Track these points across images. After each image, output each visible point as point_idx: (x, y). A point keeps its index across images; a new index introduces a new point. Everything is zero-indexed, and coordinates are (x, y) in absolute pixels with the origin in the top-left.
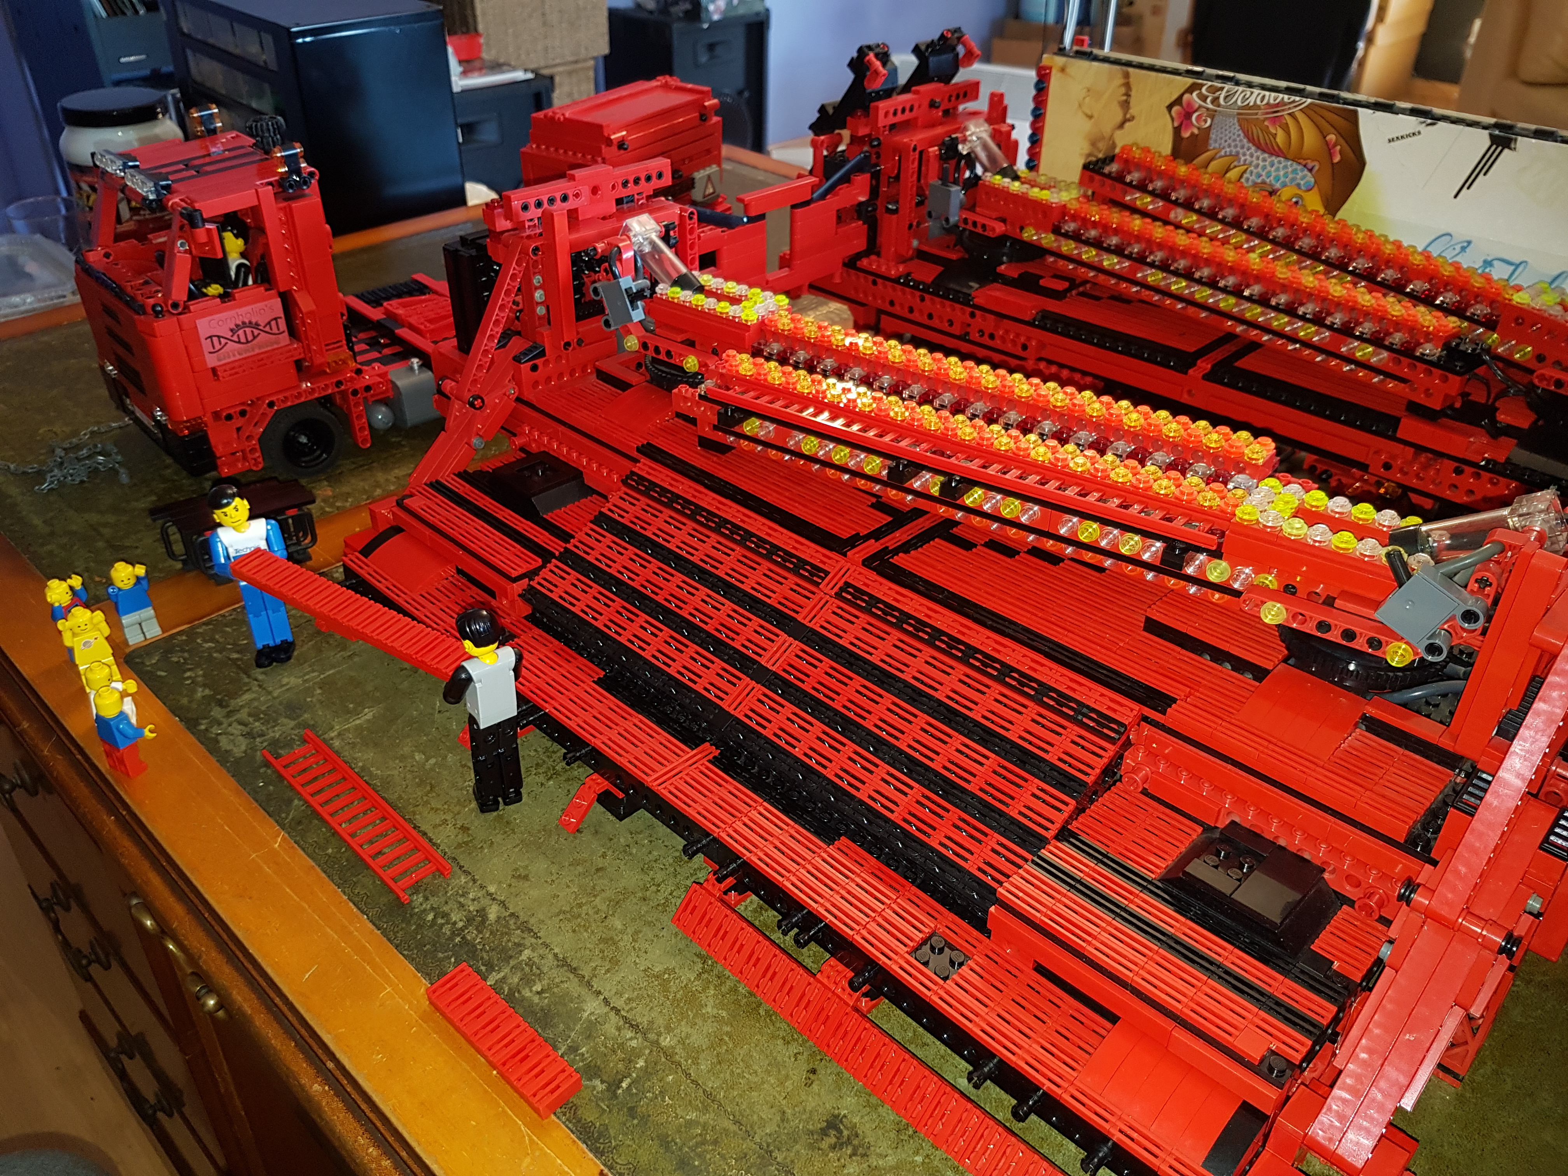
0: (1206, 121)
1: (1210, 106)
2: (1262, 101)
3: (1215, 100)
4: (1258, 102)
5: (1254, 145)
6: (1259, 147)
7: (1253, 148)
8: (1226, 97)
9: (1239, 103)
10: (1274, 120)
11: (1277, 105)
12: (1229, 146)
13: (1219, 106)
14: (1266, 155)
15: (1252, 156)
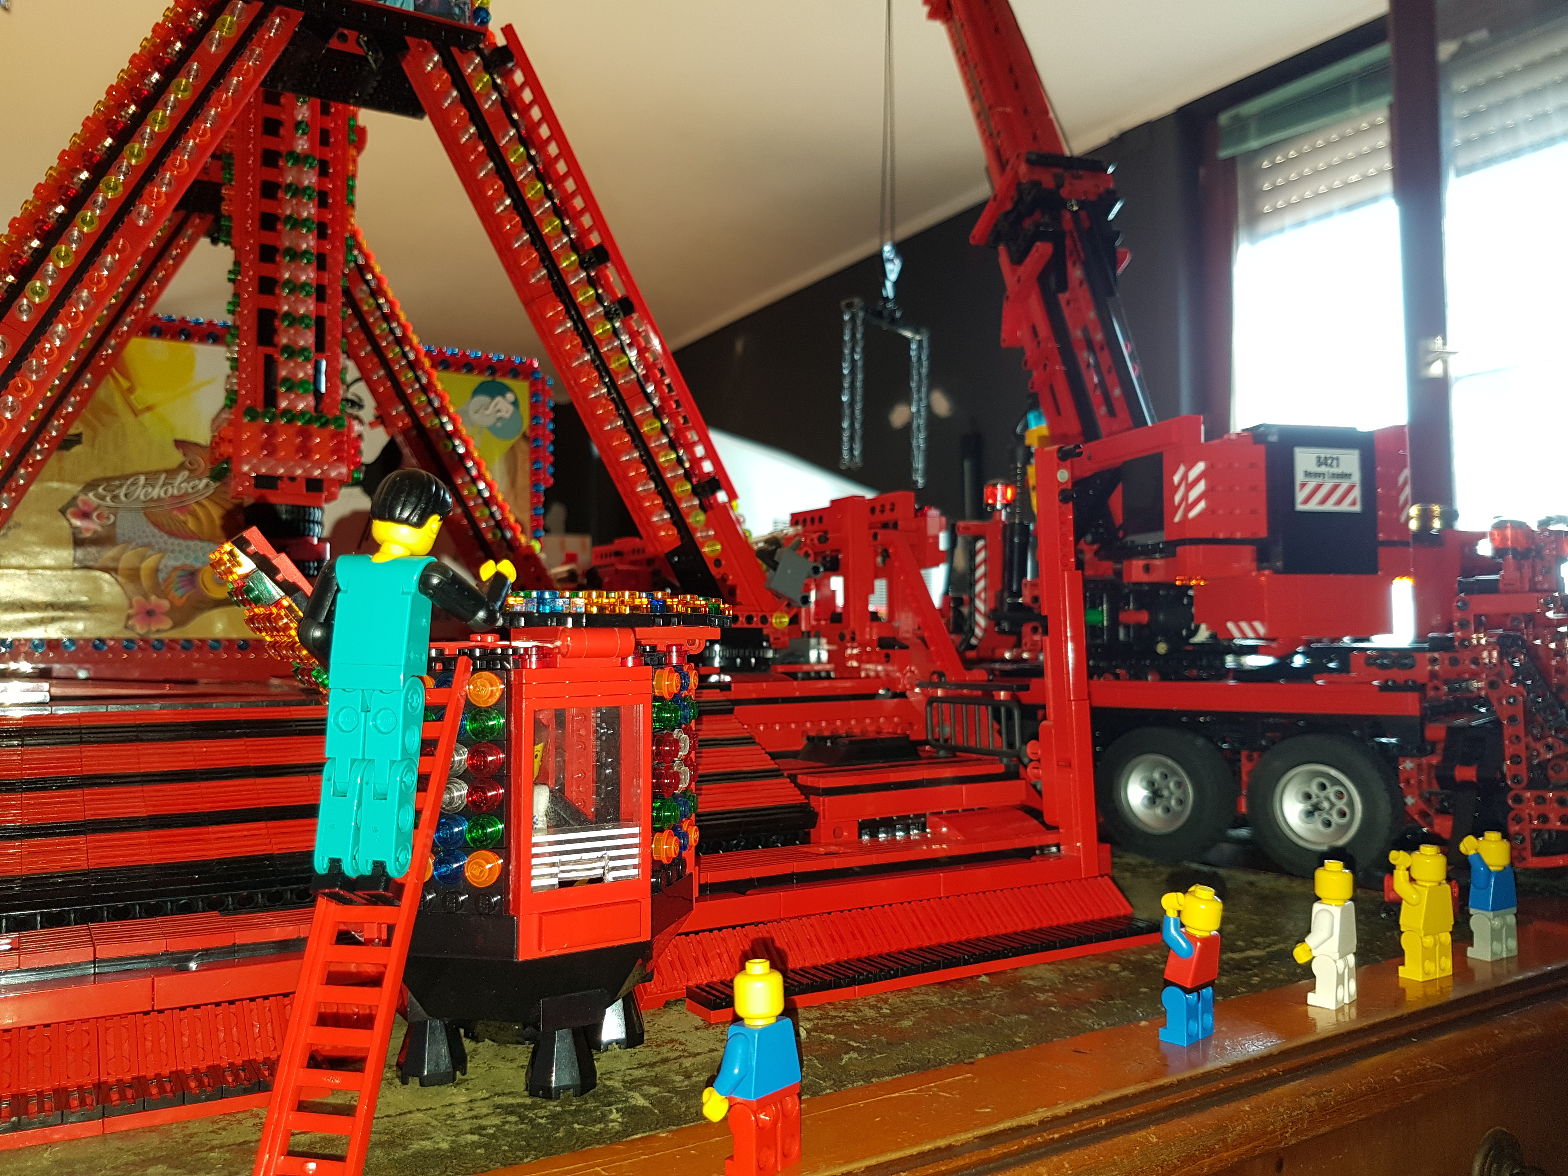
0: (108, 518)
1: (111, 504)
2: (165, 493)
3: (115, 498)
4: (162, 494)
5: (167, 533)
6: (171, 534)
7: (166, 537)
8: (126, 495)
9: (142, 497)
10: (182, 509)
11: (182, 496)
12: (139, 537)
13: (121, 502)
14: (181, 541)
15: (165, 543)
